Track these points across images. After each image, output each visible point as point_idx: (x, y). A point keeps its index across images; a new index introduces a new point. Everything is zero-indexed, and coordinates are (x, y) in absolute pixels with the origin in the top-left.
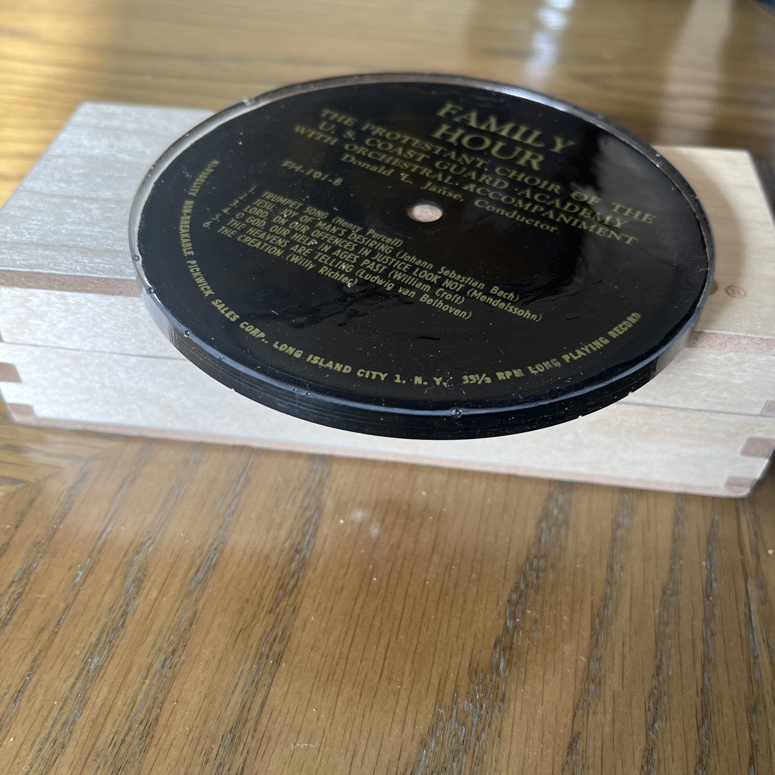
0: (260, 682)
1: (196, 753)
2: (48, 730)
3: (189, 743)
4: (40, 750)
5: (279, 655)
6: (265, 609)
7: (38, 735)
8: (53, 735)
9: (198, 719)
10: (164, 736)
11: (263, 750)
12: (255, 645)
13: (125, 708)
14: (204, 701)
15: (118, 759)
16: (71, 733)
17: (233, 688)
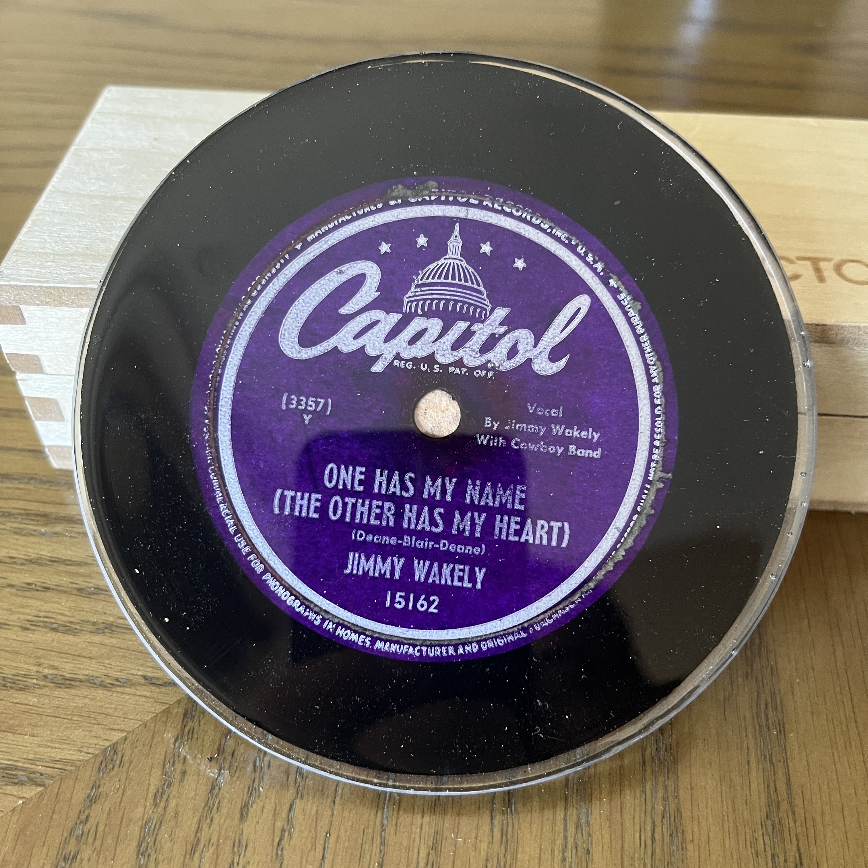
0: (774, 757)
1: (741, 846)
2: (562, 835)
3: (728, 835)
4: (564, 859)
5: (779, 724)
6: (740, 673)
7: (553, 842)
8: (570, 840)
9: (725, 807)
10: (696, 829)
11: (813, 835)
12: (748, 714)
13: (637, 802)
14: (721, 784)
15: (657, 861)
16: (590, 835)
17: (747, 767)
